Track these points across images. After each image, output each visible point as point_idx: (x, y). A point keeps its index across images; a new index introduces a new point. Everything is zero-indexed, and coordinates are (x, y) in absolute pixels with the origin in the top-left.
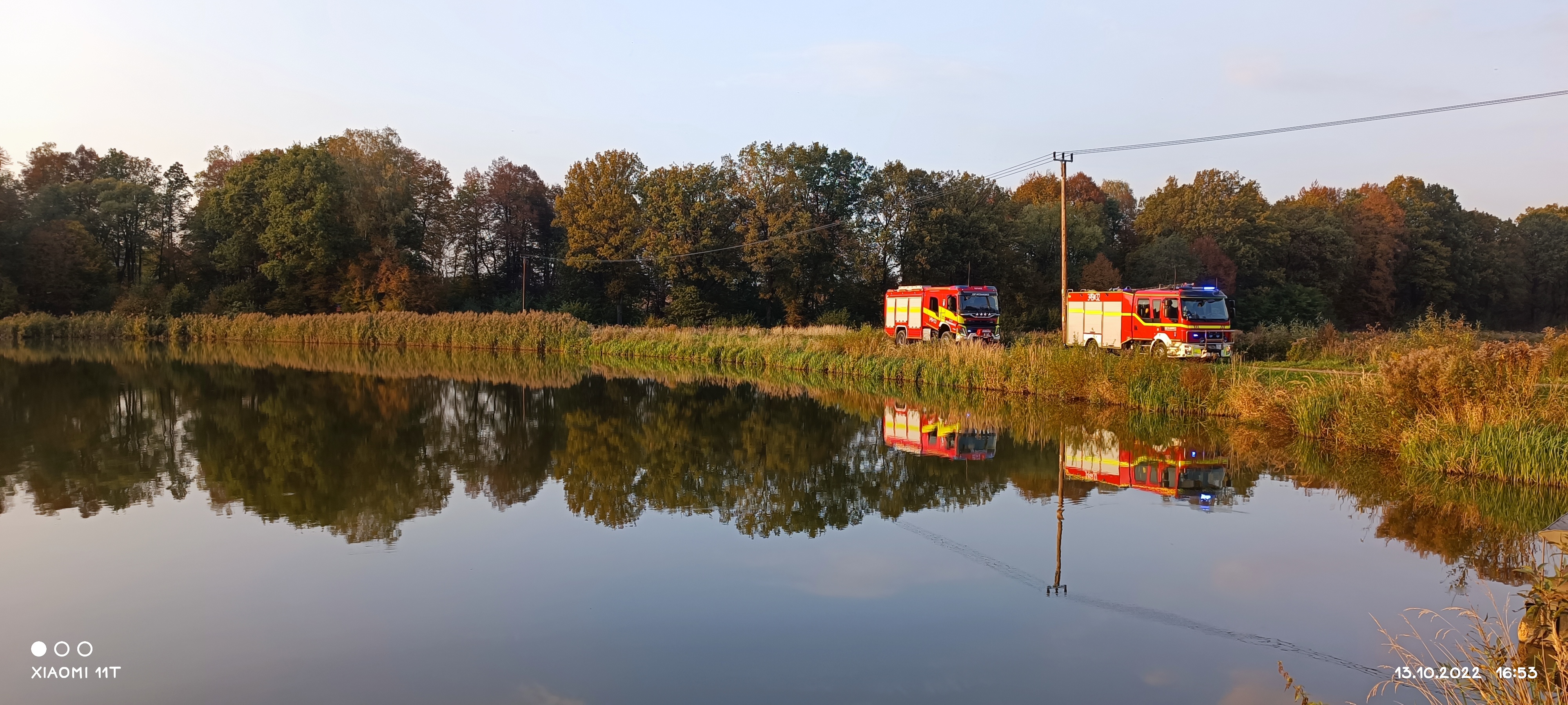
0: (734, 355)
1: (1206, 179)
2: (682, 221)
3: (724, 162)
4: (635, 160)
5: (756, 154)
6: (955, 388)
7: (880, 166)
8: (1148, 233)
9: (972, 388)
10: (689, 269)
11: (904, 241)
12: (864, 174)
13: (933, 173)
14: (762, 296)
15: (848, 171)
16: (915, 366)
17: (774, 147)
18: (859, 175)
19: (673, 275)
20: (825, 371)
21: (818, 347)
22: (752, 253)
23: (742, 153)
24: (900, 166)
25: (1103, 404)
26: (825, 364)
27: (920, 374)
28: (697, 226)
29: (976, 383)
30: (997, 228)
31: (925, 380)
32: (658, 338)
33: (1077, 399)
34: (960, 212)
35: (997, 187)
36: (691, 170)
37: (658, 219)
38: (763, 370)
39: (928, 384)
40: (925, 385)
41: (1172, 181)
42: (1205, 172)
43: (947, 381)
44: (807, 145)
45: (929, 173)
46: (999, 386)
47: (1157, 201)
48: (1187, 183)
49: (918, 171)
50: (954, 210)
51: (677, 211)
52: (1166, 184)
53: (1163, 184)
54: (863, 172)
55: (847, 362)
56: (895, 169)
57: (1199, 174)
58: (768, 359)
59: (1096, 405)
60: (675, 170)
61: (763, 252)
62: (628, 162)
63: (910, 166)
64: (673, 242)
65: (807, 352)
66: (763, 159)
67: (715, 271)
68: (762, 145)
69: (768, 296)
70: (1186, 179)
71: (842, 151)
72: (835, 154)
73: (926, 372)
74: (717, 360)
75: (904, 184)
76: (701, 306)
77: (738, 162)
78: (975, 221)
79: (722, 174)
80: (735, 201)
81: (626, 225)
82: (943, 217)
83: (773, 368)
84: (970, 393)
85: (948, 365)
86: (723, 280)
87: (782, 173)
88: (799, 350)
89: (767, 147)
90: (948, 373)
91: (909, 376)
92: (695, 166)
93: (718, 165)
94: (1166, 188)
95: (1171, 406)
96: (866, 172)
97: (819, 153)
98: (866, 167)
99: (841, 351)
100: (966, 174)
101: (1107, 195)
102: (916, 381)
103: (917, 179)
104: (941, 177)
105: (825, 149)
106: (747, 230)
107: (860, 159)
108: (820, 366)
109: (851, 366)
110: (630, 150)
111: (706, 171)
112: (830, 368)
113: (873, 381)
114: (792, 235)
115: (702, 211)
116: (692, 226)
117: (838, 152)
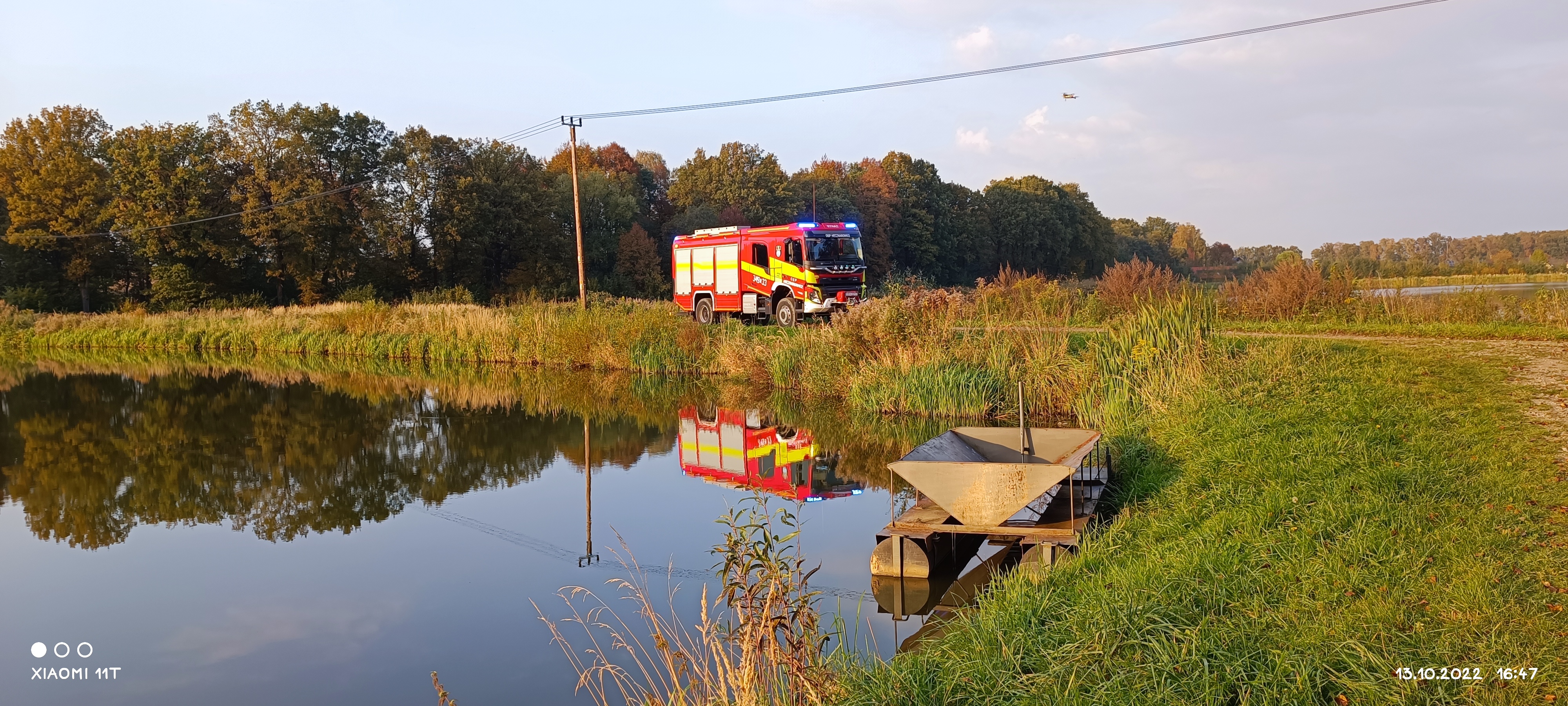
0: (217, 340)
1: (731, 152)
2: (160, 189)
3: (212, 122)
4: (94, 118)
5: (251, 114)
6: (464, 363)
7: (401, 131)
8: (680, 203)
9: (480, 362)
10: (174, 244)
11: (432, 211)
12: (384, 140)
13: (460, 140)
14: (269, 273)
15: (365, 136)
16: (422, 341)
17: (274, 106)
18: (377, 141)
19: (153, 252)
20: (325, 353)
21: (317, 327)
22: (254, 225)
23: (233, 112)
24: (422, 132)
25: (607, 370)
26: (324, 346)
27: (427, 350)
28: (181, 196)
29: (484, 356)
30: (530, 197)
31: (432, 356)
32: (122, 325)
33: (583, 366)
34: (490, 181)
35: (528, 156)
36: (170, 131)
37: (128, 187)
38: (254, 355)
39: (436, 360)
40: (432, 362)
41: (700, 152)
42: (728, 145)
43: (455, 355)
44: (314, 105)
45: (456, 140)
46: (507, 358)
47: (687, 172)
48: (714, 155)
49: (444, 137)
50: (484, 179)
51: (155, 178)
52: (694, 156)
53: (692, 156)
54: (382, 137)
55: (349, 342)
56: (417, 135)
57: (723, 146)
58: (259, 343)
59: (600, 371)
60: (148, 131)
61: (267, 224)
62: (86, 120)
63: (434, 132)
64: (151, 213)
65: (305, 332)
66: (260, 120)
67: (210, 248)
68: (258, 104)
69: (277, 274)
70: (713, 151)
71: (356, 114)
72: (348, 117)
73: (433, 348)
74: (197, 347)
75: (427, 150)
76: (192, 287)
77: (229, 122)
78: (507, 191)
79: (209, 136)
80: (230, 167)
81: (87, 194)
82: (472, 187)
83: (265, 353)
84: (479, 366)
85: (455, 338)
86: (219, 256)
87: (287, 136)
88: (296, 331)
89: (265, 107)
90: (456, 347)
91: (416, 352)
92: (175, 126)
93: (204, 126)
94: (695, 160)
95: (669, 368)
96: (386, 137)
97: (329, 116)
98: (386, 132)
99: (343, 330)
100: (495, 142)
101: (641, 166)
102: (424, 358)
103: (442, 145)
104: (469, 145)
105: (336, 111)
106: (246, 200)
107: (378, 123)
108: (319, 347)
109: (354, 345)
110: (87, 106)
111: (189, 132)
112: (330, 348)
113: (377, 361)
114: (300, 204)
115: (186, 177)
116: (174, 194)
117: (352, 115)
